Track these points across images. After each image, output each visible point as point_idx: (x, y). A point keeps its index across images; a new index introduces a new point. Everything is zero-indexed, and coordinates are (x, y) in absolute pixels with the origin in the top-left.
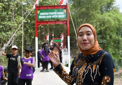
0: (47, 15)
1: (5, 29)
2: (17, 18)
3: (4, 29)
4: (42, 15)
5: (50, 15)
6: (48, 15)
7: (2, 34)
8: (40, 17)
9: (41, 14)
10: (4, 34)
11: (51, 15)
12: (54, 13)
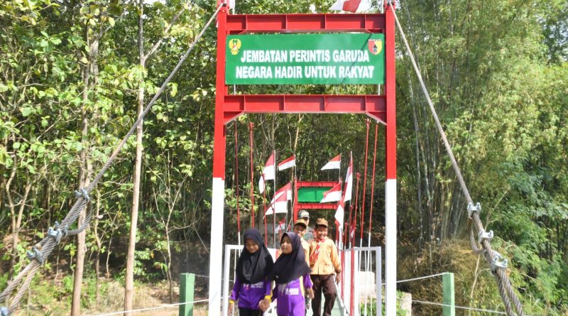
0: (279, 64)
1: (50, 121)
2: (114, 68)
3: (44, 122)
4: (255, 65)
5: (294, 64)
6: (287, 64)
7: (33, 147)
8: (242, 74)
9: (248, 56)
10: (42, 149)
11: (303, 64)
12: (319, 52)
